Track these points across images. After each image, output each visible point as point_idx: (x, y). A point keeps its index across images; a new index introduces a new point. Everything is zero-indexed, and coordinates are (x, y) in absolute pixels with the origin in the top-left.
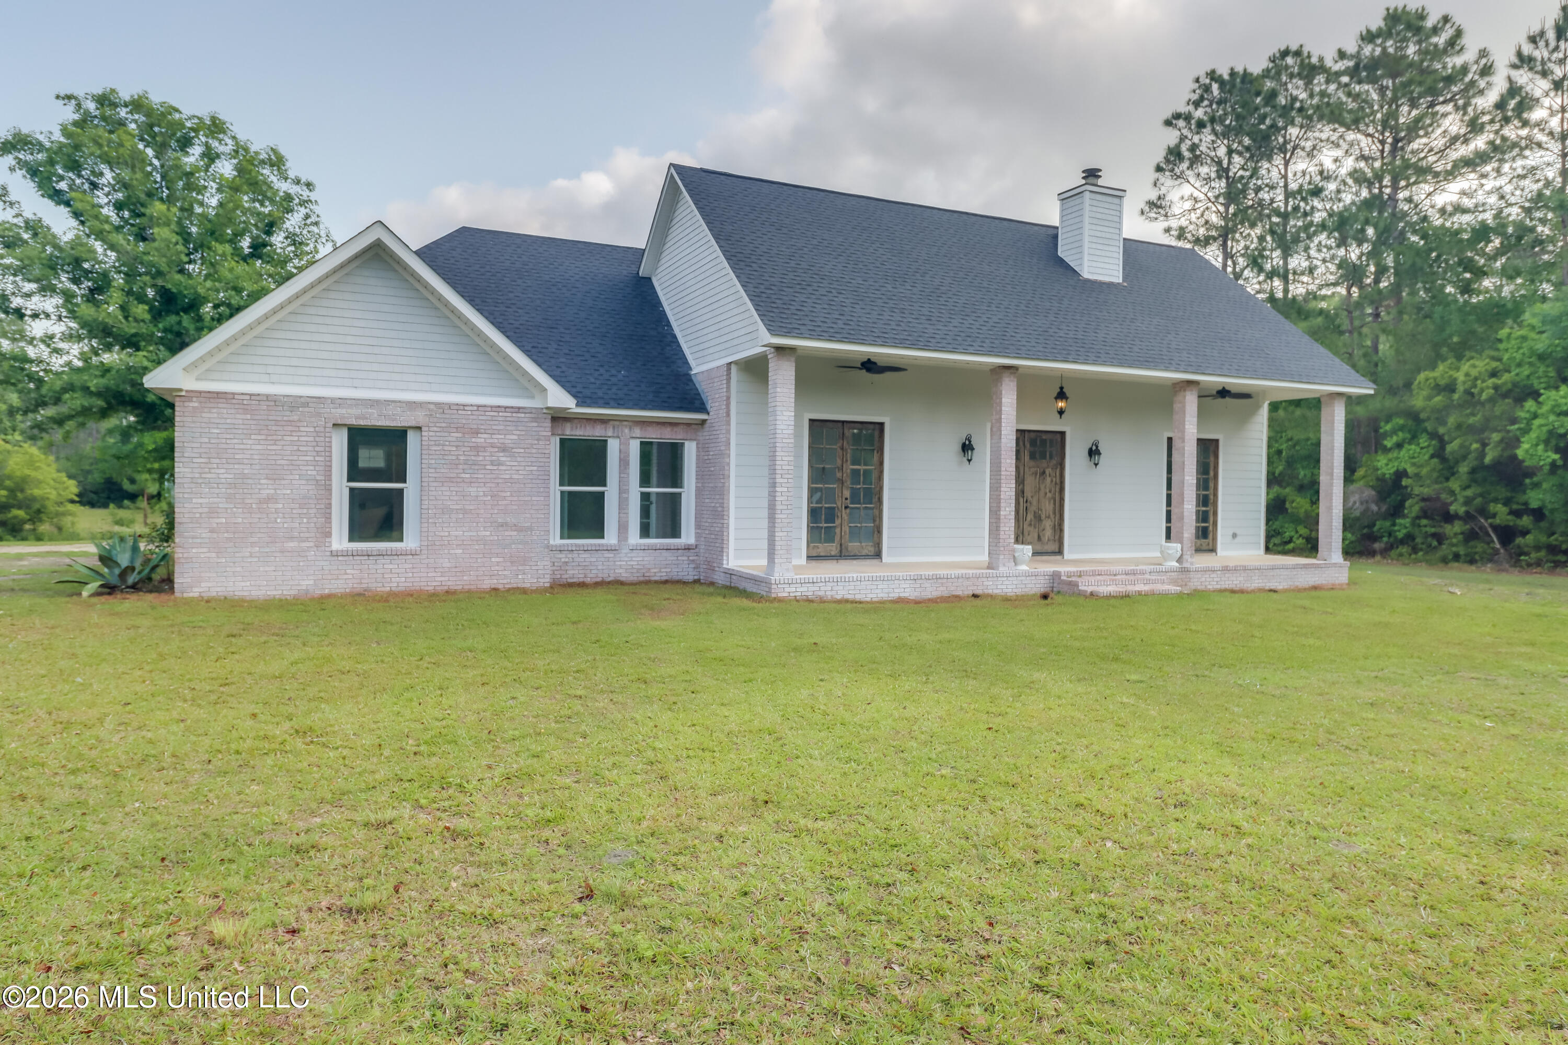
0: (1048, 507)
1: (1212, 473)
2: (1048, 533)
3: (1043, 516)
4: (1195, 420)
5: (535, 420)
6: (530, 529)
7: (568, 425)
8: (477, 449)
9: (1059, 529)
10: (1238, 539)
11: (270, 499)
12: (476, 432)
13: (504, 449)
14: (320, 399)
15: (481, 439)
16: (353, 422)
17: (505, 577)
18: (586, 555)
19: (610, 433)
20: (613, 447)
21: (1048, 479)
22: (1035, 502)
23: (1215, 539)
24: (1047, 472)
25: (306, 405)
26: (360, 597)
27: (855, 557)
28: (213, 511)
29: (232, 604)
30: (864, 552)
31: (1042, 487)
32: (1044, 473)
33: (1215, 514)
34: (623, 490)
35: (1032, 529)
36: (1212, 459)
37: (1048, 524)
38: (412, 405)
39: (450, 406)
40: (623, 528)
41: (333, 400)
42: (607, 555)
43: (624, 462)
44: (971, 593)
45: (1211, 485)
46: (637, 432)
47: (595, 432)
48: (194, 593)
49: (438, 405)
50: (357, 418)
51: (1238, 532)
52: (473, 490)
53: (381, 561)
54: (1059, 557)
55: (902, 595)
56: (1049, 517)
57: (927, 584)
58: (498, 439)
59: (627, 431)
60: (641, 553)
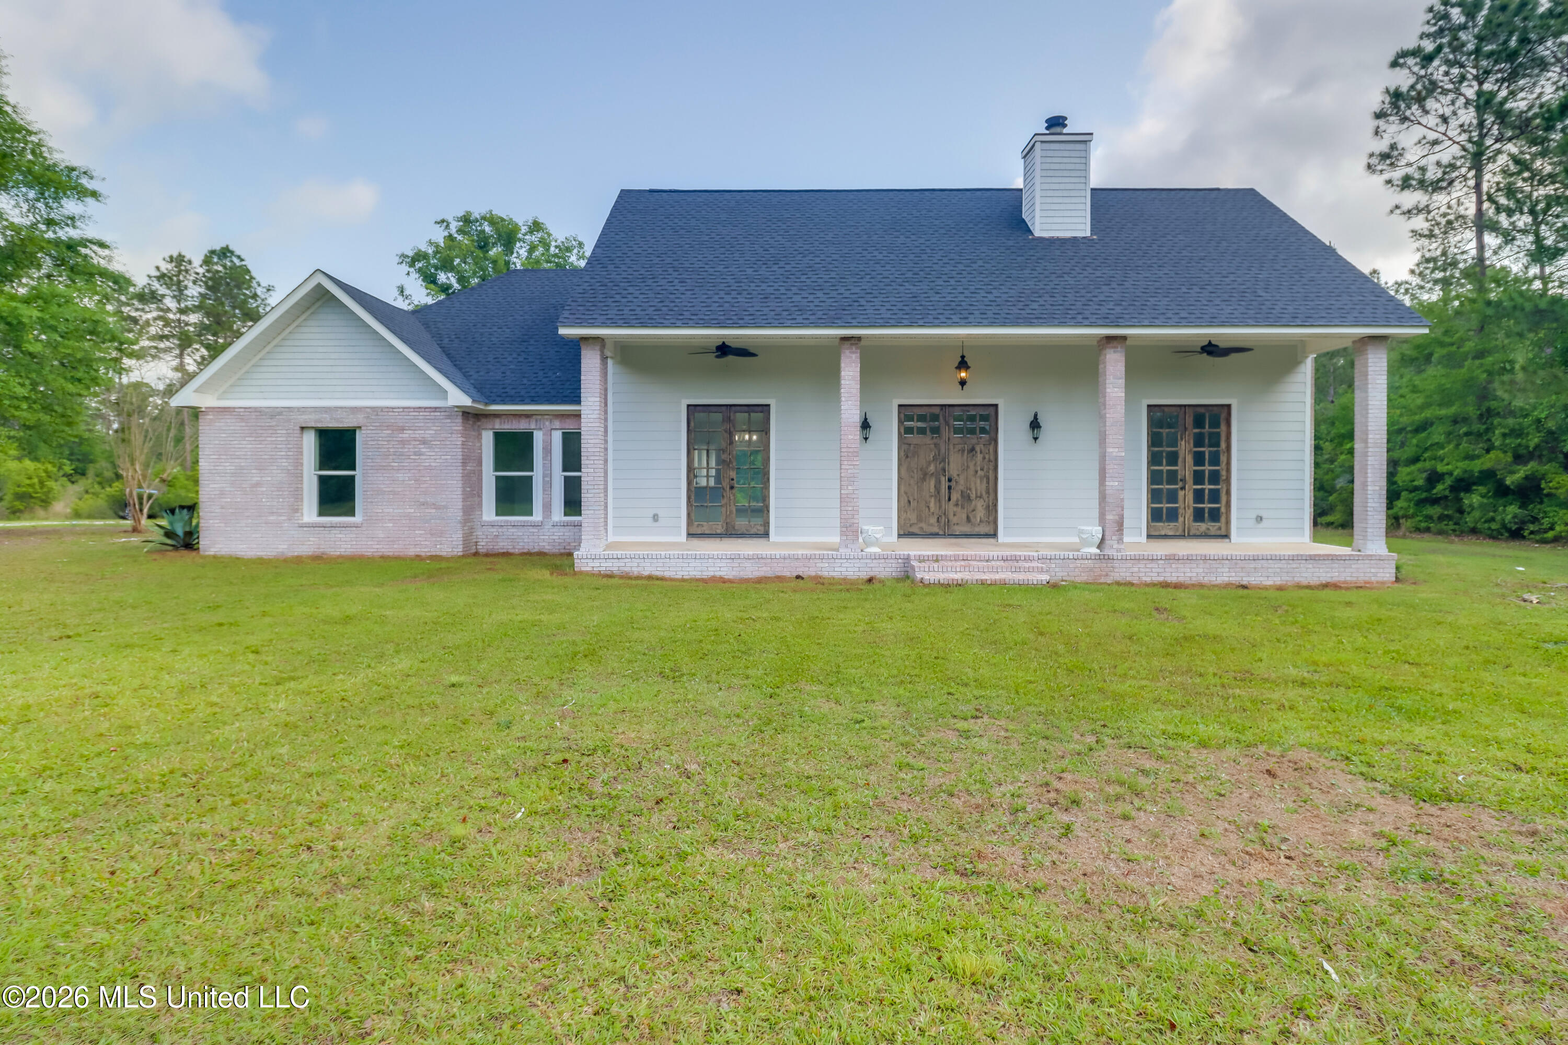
0: (979, 486)
1: (1223, 445)
2: (980, 513)
3: (973, 496)
4: (1122, 382)
5: (449, 417)
6: (446, 507)
7: (497, 421)
8: (403, 442)
9: (992, 509)
10: (1265, 523)
11: (258, 484)
12: (402, 429)
13: (424, 442)
14: (290, 409)
15: (406, 435)
16: (319, 425)
17: (426, 547)
18: (514, 530)
19: (533, 426)
20: (538, 437)
21: (980, 457)
22: (962, 482)
23: (1228, 522)
24: (978, 448)
25: (280, 414)
26: (318, 558)
27: (742, 535)
28: (222, 493)
29: (235, 561)
30: (753, 531)
31: (971, 465)
32: (973, 450)
33: (1228, 493)
34: (548, 475)
35: (959, 509)
36: (1223, 427)
37: (980, 505)
38: (355, 410)
39: (382, 409)
40: (547, 507)
41: (299, 409)
42: (532, 530)
43: (548, 450)
44: (795, 574)
45: (1223, 458)
46: (557, 424)
47: (521, 426)
48: (211, 552)
49: (373, 409)
50: (316, 421)
51: (1264, 514)
52: (400, 476)
53: (334, 531)
54: (992, 540)
55: (718, 574)
56: (981, 497)
57: (747, 564)
58: (419, 434)
59: (547, 423)
60: (562, 529)
